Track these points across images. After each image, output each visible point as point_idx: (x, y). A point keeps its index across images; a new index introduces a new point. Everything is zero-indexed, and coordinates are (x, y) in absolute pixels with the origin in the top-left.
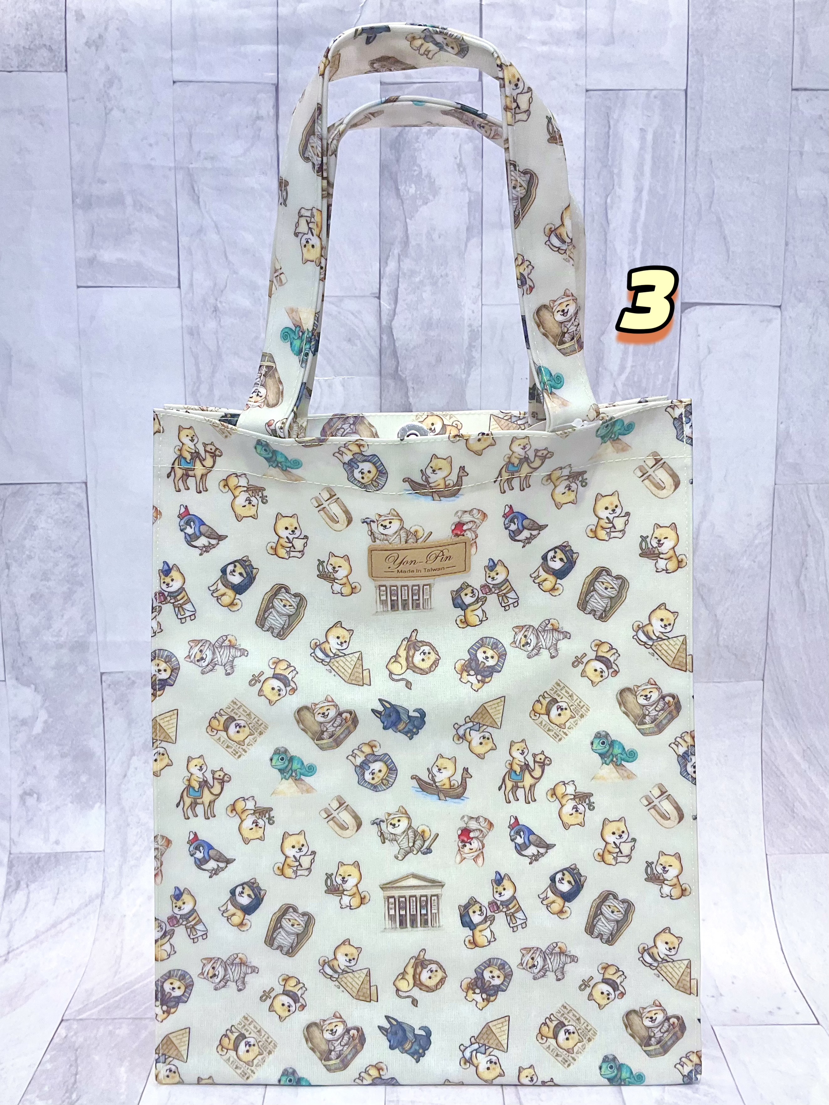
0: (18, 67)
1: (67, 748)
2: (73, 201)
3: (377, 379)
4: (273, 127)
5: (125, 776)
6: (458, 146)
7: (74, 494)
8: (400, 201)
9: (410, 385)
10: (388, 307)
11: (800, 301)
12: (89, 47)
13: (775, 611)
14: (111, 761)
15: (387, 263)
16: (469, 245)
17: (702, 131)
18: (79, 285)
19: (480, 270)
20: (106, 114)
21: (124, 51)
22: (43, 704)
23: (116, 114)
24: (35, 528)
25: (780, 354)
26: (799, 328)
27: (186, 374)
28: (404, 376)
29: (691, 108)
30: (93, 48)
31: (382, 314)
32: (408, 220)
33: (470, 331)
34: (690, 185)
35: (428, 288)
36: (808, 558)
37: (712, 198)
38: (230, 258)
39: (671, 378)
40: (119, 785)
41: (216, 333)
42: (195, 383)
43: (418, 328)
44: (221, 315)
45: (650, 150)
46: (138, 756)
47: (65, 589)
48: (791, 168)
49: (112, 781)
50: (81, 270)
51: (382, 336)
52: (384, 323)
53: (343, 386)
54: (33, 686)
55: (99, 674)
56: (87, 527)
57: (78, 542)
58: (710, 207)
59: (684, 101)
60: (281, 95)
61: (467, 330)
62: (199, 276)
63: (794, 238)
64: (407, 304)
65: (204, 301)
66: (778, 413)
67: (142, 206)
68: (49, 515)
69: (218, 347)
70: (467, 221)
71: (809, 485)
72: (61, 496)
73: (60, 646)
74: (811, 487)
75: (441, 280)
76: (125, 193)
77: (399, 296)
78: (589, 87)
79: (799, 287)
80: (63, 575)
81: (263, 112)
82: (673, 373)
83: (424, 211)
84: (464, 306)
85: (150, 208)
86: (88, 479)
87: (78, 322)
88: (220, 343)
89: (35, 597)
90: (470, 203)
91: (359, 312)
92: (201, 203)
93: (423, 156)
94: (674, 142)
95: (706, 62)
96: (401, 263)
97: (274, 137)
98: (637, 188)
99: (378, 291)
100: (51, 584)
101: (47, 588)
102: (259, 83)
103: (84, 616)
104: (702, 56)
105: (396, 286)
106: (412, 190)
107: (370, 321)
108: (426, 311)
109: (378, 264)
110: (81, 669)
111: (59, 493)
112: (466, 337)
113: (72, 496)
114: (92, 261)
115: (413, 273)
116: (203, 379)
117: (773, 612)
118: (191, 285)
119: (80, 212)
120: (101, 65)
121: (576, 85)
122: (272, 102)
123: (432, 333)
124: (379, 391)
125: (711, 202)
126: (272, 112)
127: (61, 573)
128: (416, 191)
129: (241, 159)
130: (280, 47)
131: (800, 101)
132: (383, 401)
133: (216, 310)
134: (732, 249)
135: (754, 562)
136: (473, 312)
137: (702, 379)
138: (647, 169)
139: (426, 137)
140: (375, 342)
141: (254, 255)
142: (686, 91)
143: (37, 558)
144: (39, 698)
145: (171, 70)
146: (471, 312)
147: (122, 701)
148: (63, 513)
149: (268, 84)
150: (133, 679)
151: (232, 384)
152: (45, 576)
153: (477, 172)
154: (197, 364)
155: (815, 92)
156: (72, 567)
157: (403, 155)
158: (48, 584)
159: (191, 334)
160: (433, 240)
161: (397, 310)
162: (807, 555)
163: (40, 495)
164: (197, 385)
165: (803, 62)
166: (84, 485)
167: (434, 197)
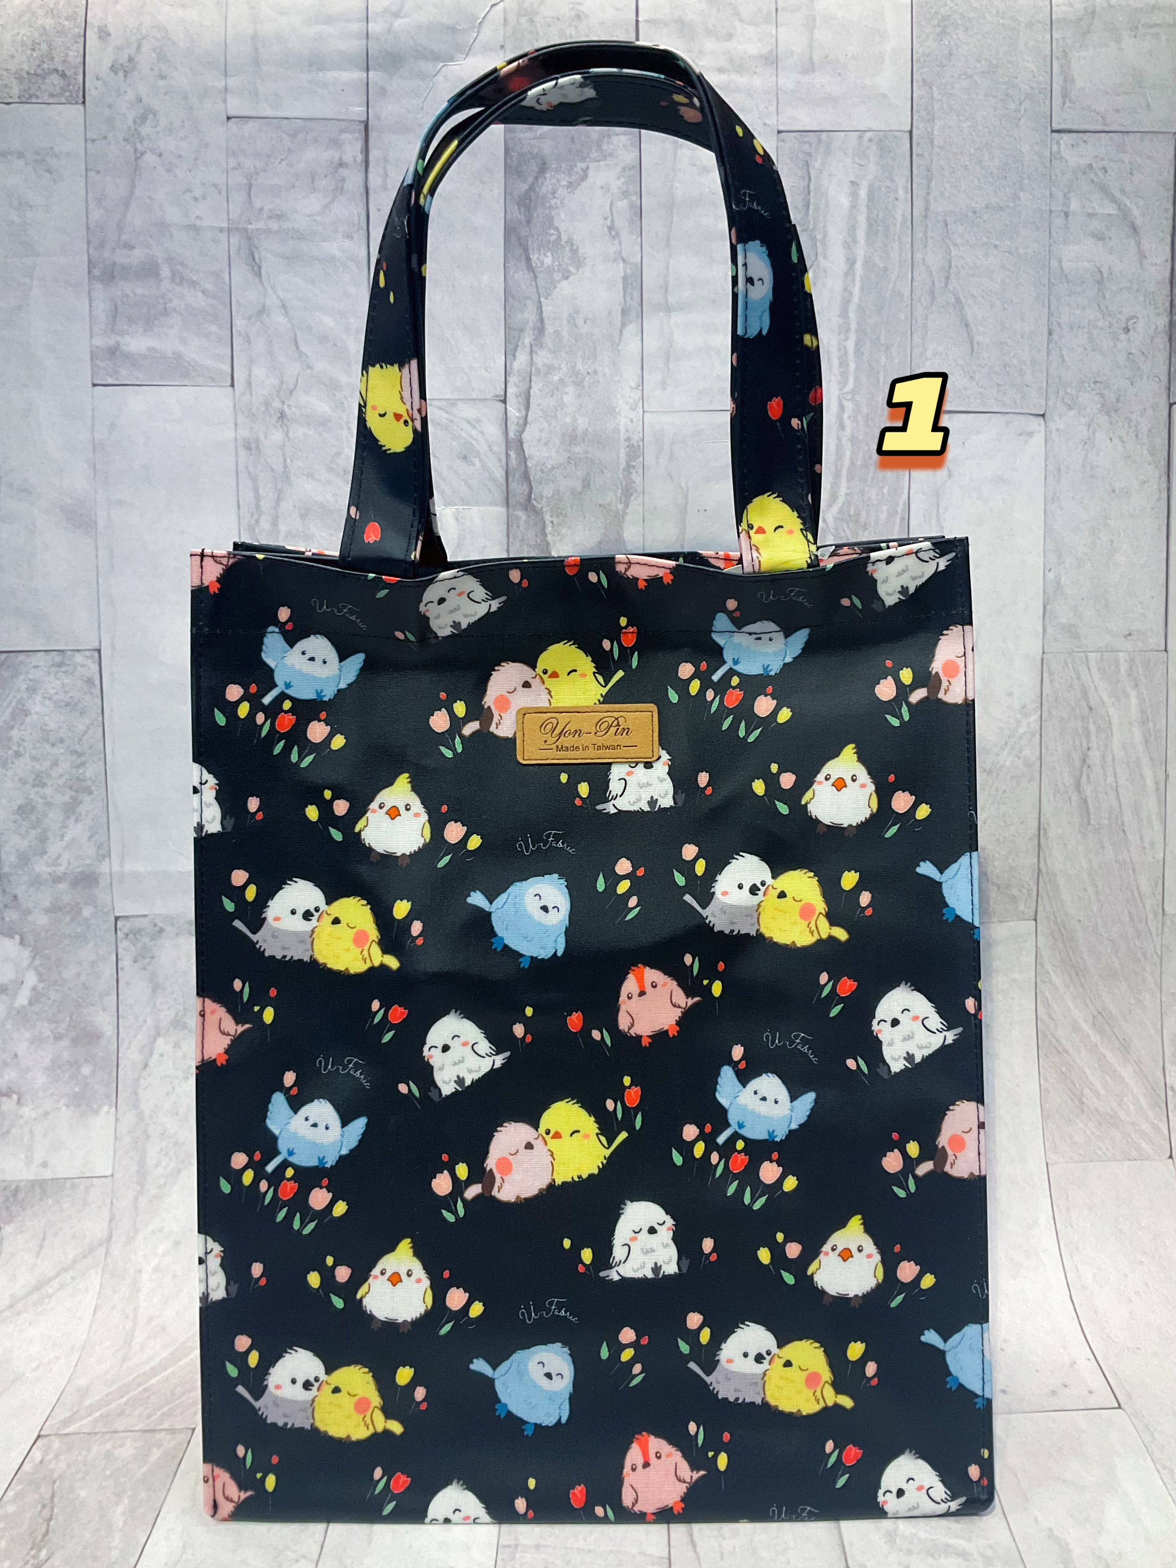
0: (19, 97)
1: (64, 1026)
2: (89, 272)
3: (502, 510)
4: (362, 176)
5: (146, 1066)
6: (609, 203)
7: (83, 666)
8: (532, 274)
9: (547, 517)
10: (517, 414)
11: (1071, 408)
12: (116, 73)
13: (1048, 824)
14: (126, 1044)
15: (514, 356)
16: (626, 332)
17: (933, 185)
18: (95, 382)
19: (640, 366)
20: (137, 159)
21: (163, 77)
22: (31, 963)
23: (149, 158)
24: (27, 713)
25: (1046, 479)
26: (1070, 444)
27: (241, 503)
28: (539, 506)
29: (918, 155)
30: (121, 74)
31: (509, 422)
32: (542, 300)
33: (628, 447)
34: (918, 256)
35: (571, 389)
36: (1090, 753)
37: (948, 272)
38: (303, 347)
39: (899, 510)
40: (137, 1080)
41: (282, 447)
42: (252, 515)
43: (557, 442)
44: (289, 424)
45: (864, 209)
46: (165, 1038)
47: (67, 798)
48: (1054, 234)
49: (126, 1072)
50: (98, 363)
51: (509, 452)
52: (511, 435)
53: (457, 519)
54: (17, 937)
55: (113, 919)
56: (100, 711)
57: (86, 732)
58: (946, 284)
59: (908, 145)
60: (373, 135)
61: (623, 444)
62: (259, 372)
63: (1059, 325)
64: (542, 410)
65: (267, 404)
66: (1045, 556)
67: (182, 278)
68: (46, 695)
69: (286, 467)
70: (623, 301)
71: (1090, 654)
72: (62, 669)
73: (57, 879)
74: (1092, 656)
75: (587, 379)
76: (159, 261)
77: (532, 400)
78: (782, 128)
79: (1069, 390)
80: (64, 779)
81: (348, 158)
82: (901, 504)
83: (565, 288)
84: (619, 413)
85: (193, 282)
86: (103, 646)
87: (92, 433)
88: (288, 461)
89: (25, 810)
90: (625, 278)
91: (478, 421)
92: (263, 276)
93: (562, 215)
94: (897, 199)
95: (936, 95)
96: (534, 356)
97: (363, 190)
98: (848, 259)
99: (502, 393)
100: (48, 791)
101: (42, 797)
102: (343, 120)
103: (92, 836)
104: (931, 88)
105: (528, 386)
106: (548, 261)
107: (493, 431)
108: (568, 420)
109: (503, 358)
110: (87, 912)
111: (59, 665)
112: (623, 454)
113: (79, 668)
114: (113, 352)
115: (550, 369)
116: (263, 509)
117: (1046, 826)
118: (249, 383)
119: (99, 286)
120: (131, 96)
121: (765, 124)
122: (359, 145)
123: (576, 449)
124: (505, 526)
125: (948, 278)
126: (360, 158)
127: (61, 776)
128: (553, 261)
129: (318, 218)
130: (371, 73)
131: (1062, 147)
132: (511, 540)
133: (282, 416)
134: (978, 338)
135: (1019, 758)
136: (632, 422)
137: (941, 511)
138: (861, 234)
139: (566, 191)
140: (500, 461)
141: (335, 344)
142: (911, 132)
143: (27, 754)
144: (26, 954)
145: (225, 101)
146: (629, 421)
147: (144, 956)
148: (66, 692)
149: (353, 120)
150: (161, 925)
151: (304, 516)
152: (39, 781)
153: (635, 237)
154: (256, 490)
155: (1081, 135)
156: (78, 767)
157: (535, 215)
158: (42, 791)
159: (250, 449)
160: (576, 326)
161: (530, 418)
162: (1089, 749)
163: (35, 667)
164: (256, 517)
165: (1065, 95)
166: (96, 654)
167: (578, 270)
